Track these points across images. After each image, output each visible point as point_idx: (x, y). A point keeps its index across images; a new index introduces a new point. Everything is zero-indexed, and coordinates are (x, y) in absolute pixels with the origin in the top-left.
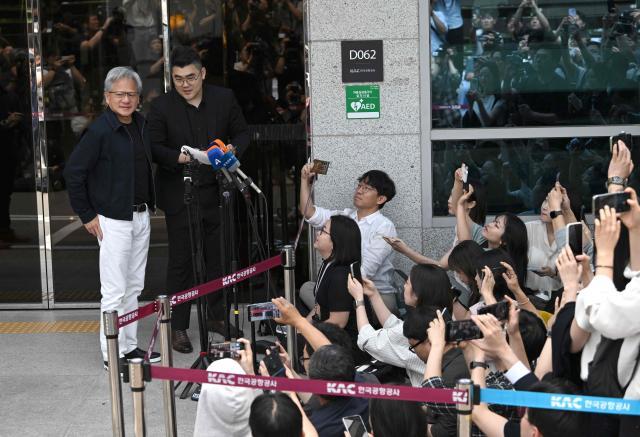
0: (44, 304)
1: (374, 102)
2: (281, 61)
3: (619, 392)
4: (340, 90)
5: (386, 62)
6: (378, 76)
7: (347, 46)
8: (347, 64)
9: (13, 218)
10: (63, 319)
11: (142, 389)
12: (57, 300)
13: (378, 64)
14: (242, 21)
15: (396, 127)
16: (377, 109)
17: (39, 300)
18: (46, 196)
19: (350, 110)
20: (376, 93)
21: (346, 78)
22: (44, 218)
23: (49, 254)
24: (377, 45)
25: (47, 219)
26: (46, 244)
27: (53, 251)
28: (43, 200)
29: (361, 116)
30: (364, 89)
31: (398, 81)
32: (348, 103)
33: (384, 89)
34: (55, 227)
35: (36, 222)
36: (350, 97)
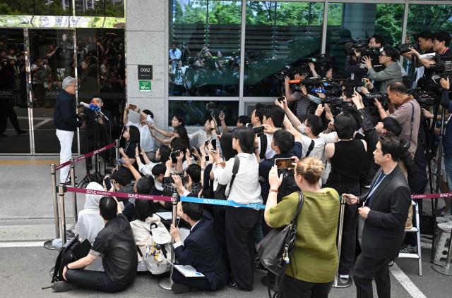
0: (31, 154)
1: (149, 86)
2: (119, 64)
3: (225, 198)
4: (137, 82)
5: (154, 73)
6: (151, 78)
7: (140, 67)
8: (140, 73)
9: (18, 118)
10: (38, 159)
11: (63, 195)
12: (36, 152)
13: (151, 74)
14: (106, 50)
15: (156, 96)
16: (150, 89)
17: (30, 152)
18: (32, 110)
19: (141, 89)
20: (150, 83)
21: (140, 78)
22: (31, 119)
23: (33, 132)
24: (151, 67)
25: (32, 119)
26: (32, 128)
27: (35, 131)
28: (30, 111)
29: (144, 91)
30: (145, 82)
31: (158, 80)
32: (140, 86)
33: (152, 82)
34: (35, 122)
35: (28, 120)
36: (141, 85)
